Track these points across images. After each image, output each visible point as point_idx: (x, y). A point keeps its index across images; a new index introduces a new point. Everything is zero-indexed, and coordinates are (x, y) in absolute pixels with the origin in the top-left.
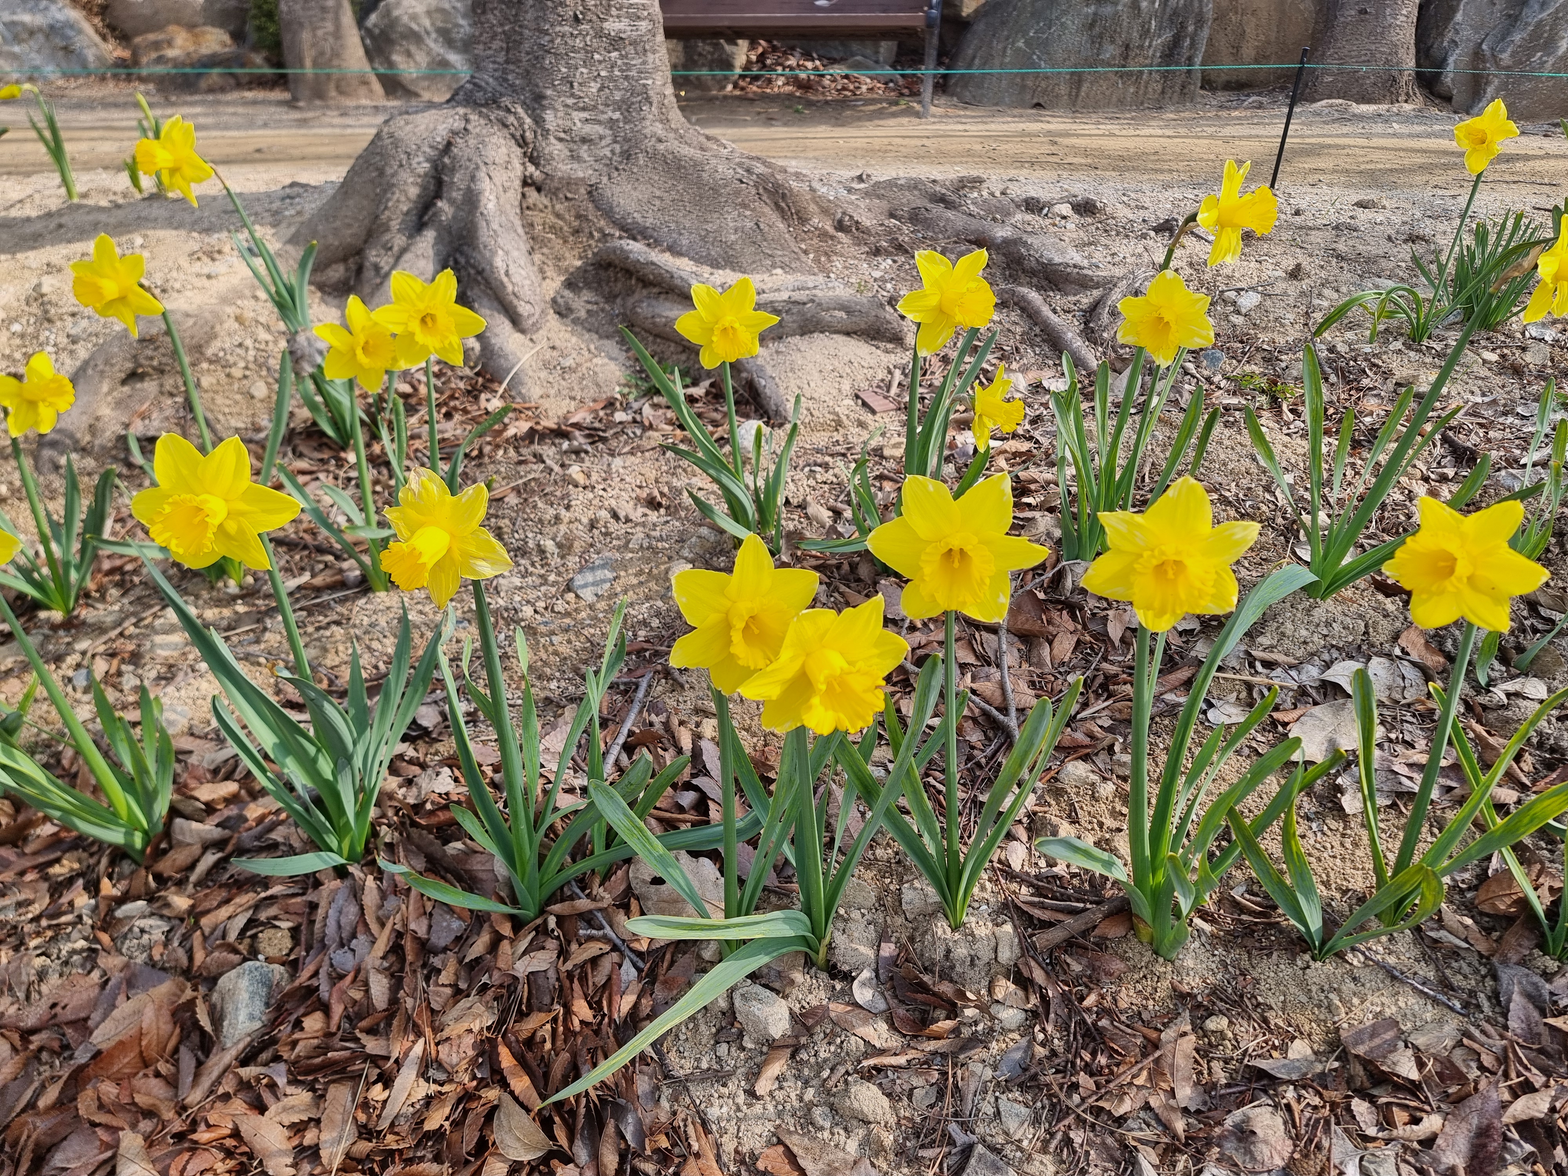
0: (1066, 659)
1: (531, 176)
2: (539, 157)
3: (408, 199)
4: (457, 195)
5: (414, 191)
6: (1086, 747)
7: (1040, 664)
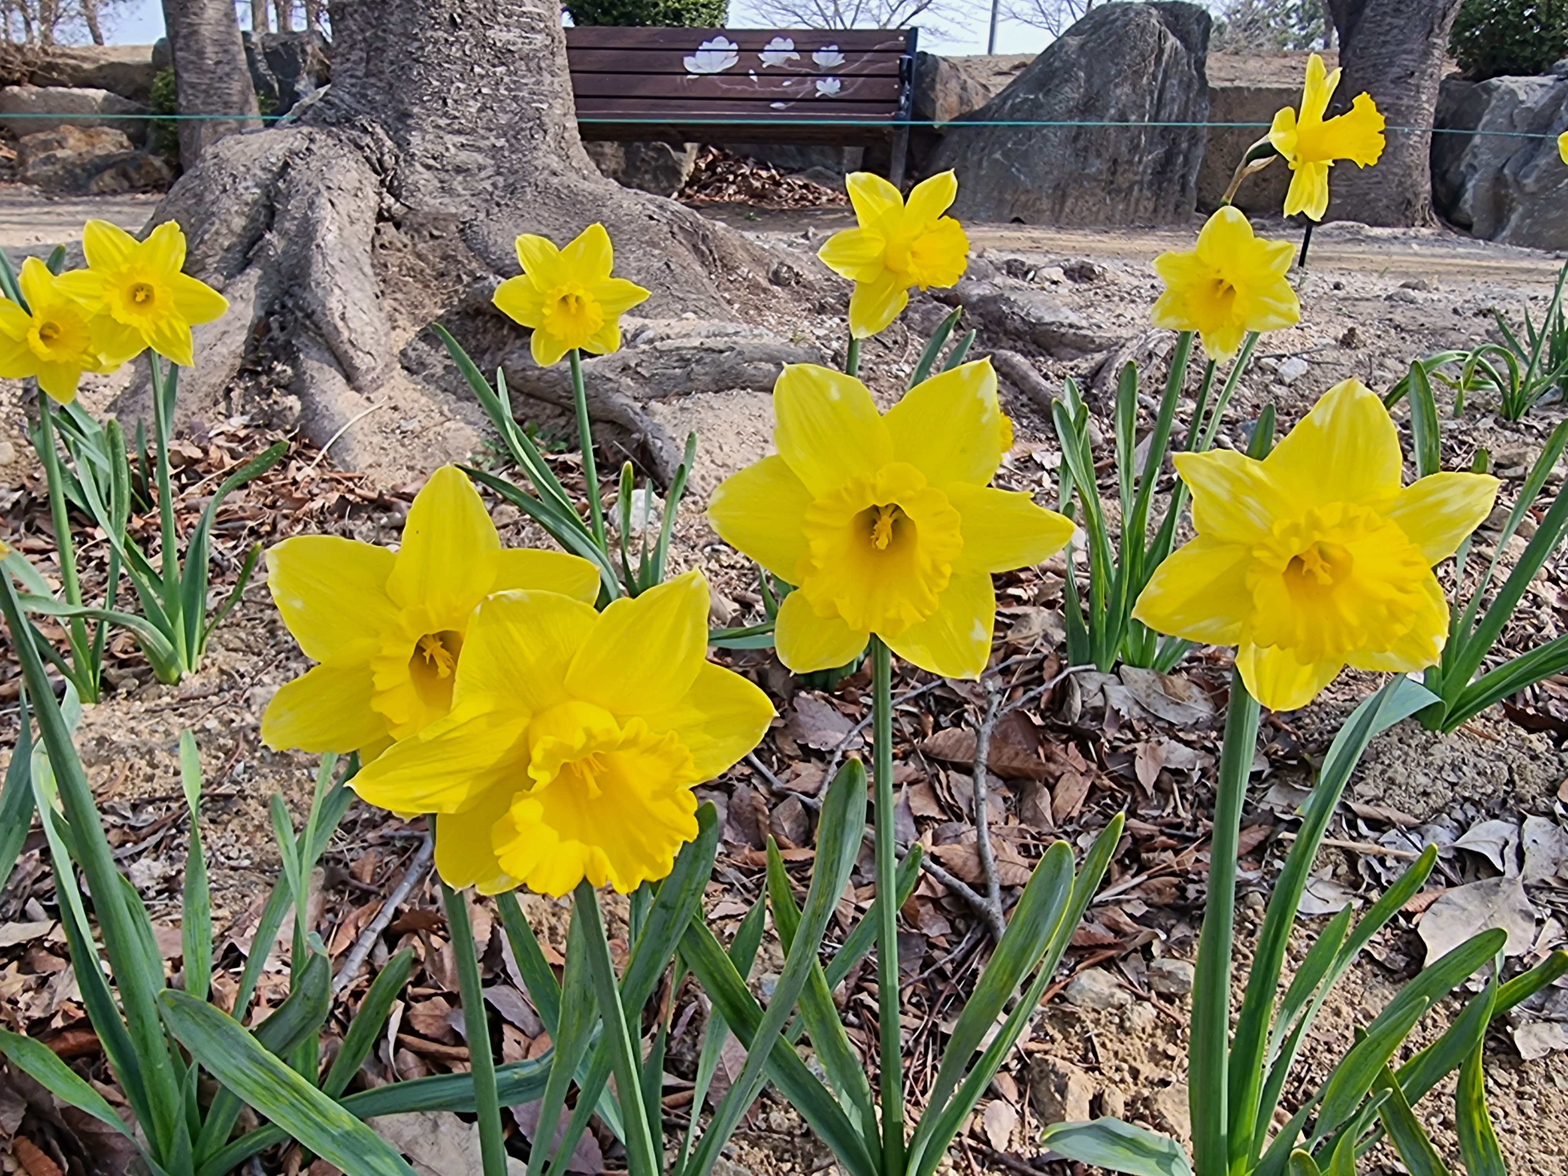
0: (1075, 814)
1: (389, 210)
2: (400, 186)
3: (231, 231)
4: (290, 226)
5: (238, 223)
6: (1109, 946)
7: (1037, 819)
